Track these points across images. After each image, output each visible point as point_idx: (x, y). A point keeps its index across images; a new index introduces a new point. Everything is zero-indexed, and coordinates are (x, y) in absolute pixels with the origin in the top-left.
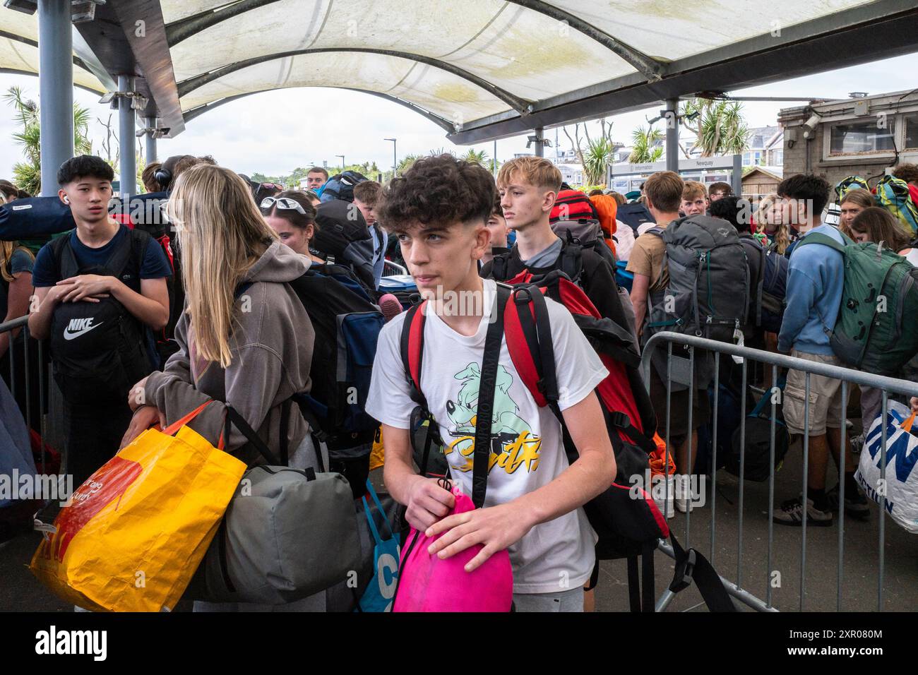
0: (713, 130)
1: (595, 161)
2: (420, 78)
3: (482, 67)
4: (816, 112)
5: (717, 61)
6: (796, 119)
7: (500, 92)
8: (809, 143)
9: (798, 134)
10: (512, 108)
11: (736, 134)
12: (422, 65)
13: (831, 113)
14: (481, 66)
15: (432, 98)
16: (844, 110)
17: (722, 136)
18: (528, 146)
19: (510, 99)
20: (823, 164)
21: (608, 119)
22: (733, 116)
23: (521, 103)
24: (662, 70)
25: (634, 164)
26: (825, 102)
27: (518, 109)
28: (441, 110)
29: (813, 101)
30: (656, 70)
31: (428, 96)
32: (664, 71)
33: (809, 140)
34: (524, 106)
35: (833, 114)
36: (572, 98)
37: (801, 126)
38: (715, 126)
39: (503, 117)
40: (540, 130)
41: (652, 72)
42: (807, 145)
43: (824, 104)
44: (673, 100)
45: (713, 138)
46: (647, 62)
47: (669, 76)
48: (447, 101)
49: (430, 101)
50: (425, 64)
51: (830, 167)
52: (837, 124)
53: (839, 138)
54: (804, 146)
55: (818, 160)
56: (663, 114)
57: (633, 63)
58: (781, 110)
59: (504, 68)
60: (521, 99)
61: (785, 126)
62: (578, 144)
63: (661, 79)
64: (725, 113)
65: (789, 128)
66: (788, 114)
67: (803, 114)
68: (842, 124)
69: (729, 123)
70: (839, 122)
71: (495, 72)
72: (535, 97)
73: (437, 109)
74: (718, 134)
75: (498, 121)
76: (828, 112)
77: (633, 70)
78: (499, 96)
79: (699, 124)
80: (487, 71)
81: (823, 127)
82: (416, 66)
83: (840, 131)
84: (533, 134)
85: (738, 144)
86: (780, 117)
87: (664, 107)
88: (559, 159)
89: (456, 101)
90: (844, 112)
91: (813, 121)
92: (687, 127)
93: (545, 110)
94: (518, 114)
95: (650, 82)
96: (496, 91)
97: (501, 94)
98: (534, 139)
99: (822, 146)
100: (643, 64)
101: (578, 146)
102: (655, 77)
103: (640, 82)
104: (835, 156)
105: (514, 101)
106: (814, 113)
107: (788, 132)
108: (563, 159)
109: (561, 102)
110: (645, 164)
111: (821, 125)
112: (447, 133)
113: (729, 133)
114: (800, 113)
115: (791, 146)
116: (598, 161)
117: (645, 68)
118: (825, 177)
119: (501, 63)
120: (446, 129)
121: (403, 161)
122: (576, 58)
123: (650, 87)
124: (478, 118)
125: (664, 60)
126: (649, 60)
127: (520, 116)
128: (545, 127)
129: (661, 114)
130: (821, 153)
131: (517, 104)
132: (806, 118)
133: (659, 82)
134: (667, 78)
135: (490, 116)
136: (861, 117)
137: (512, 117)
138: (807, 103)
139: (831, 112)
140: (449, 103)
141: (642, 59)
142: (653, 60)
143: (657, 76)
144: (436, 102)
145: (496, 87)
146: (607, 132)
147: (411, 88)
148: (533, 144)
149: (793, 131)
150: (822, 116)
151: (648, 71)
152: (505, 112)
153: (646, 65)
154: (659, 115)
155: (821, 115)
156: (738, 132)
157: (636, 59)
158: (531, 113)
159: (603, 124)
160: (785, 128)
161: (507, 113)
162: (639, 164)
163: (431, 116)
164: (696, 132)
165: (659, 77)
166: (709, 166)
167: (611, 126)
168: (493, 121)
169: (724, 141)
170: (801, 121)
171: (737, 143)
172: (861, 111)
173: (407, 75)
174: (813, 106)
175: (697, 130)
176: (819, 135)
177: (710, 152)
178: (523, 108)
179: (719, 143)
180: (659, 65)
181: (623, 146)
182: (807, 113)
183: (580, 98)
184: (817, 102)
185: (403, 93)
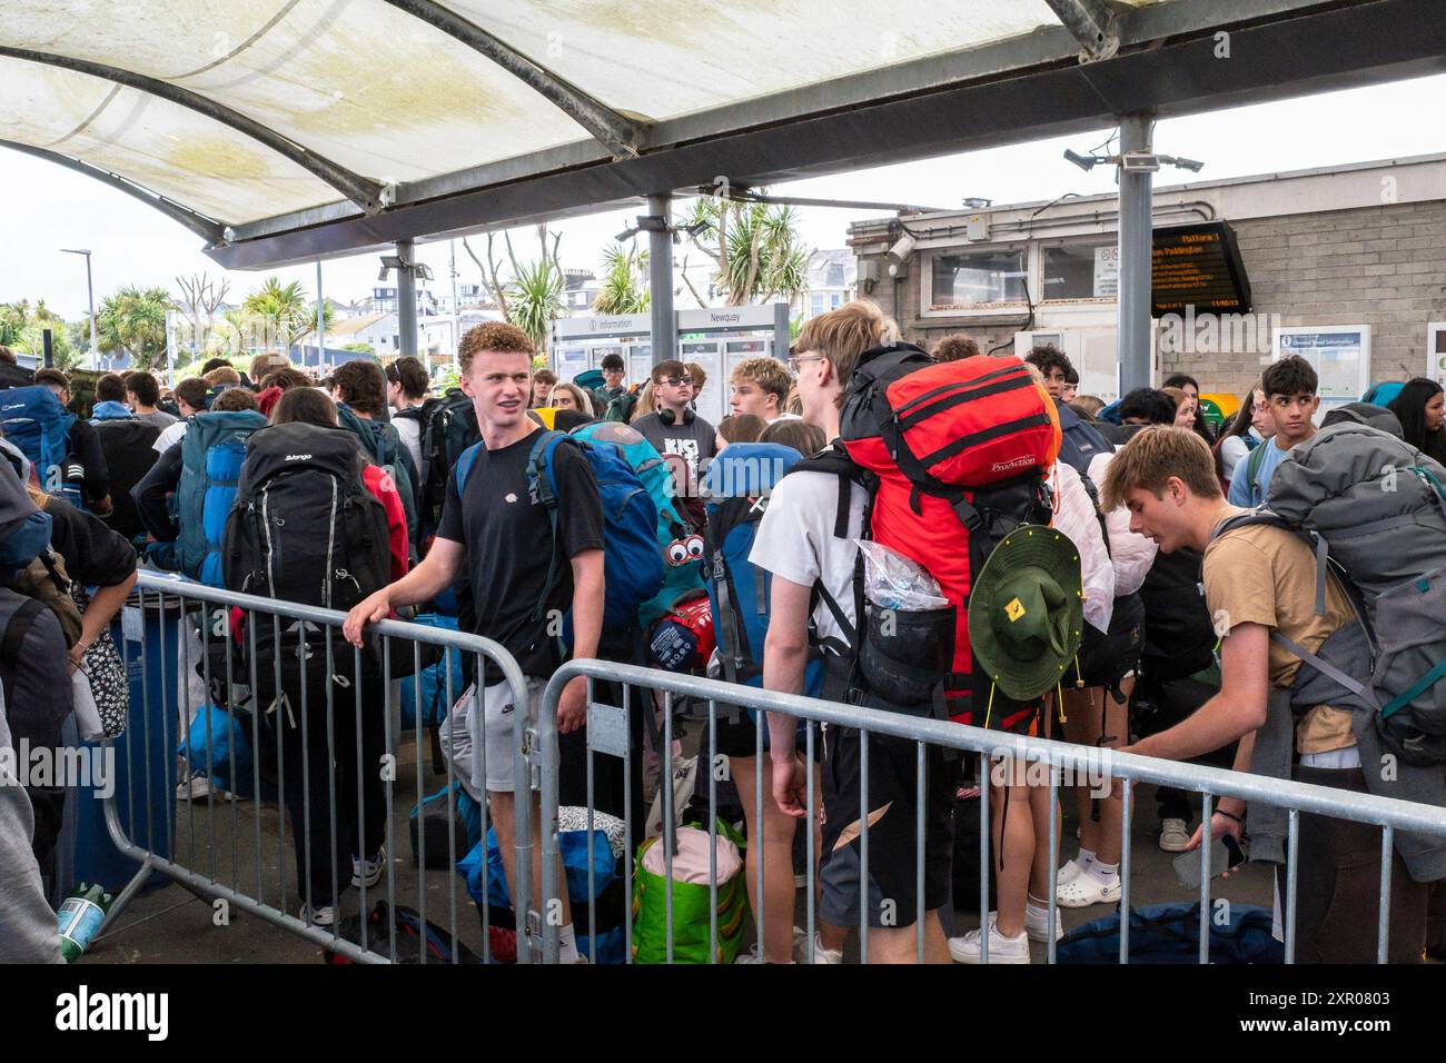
0: (746, 253)
1: (530, 308)
2: (131, 121)
3: (272, 106)
4: (909, 231)
5: (735, 128)
6: (876, 241)
7: (317, 162)
8: (899, 285)
9: (881, 269)
10: (344, 197)
11: (787, 262)
12: (130, 94)
13: (931, 234)
14: (269, 105)
15: (162, 165)
16: (951, 229)
17: (762, 264)
18: (383, 276)
19: (340, 178)
20: (920, 324)
21: (553, 226)
22: (780, 230)
23: (365, 188)
24: (637, 136)
25: (603, 316)
26: (924, 213)
27: (358, 200)
28: (187, 193)
29: (904, 211)
30: (628, 136)
31: (153, 162)
32: (642, 141)
33: (898, 281)
34: (370, 194)
35: (934, 235)
36: (469, 183)
37: (885, 254)
38: (749, 246)
39: (328, 215)
40: (405, 244)
41: (619, 140)
42: (896, 289)
43: (921, 216)
44: (662, 197)
45: (746, 268)
46: (609, 121)
47: (651, 150)
48: (200, 174)
49: (158, 172)
50: (140, 92)
51: (931, 329)
52: (943, 255)
53: (947, 277)
54: (890, 291)
55: (913, 315)
56: (644, 223)
57: (582, 121)
58: (853, 224)
59: (321, 113)
60: (364, 179)
61: (859, 253)
62: (494, 274)
63: (637, 156)
64: (767, 223)
65: (866, 257)
66: (863, 233)
67: (886, 233)
68: (950, 253)
69: (773, 242)
70: (945, 249)
71: (300, 118)
72: (390, 177)
73: (173, 189)
74: (755, 260)
75: (316, 221)
76: (926, 231)
77: (583, 134)
78: (316, 171)
79: (721, 241)
80: (285, 117)
81: (919, 258)
82: (119, 93)
83: (946, 264)
84: (393, 252)
85: (790, 280)
86: (851, 237)
87: (645, 209)
88: (468, 299)
89: (218, 176)
90: (952, 232)
91: (903, 246)
92: (700, 247)
93: (417, 203)
94: (358, 210)
95: (617, 159)
96: (307, 159)
97: (320, 165)
98: (393, 262)
99: (918, 292)
100: (602, 124)
101: (494, 278)
102: (625, 151)
103: (599, 158)
104: (939, 309)
105: (348, 183)
106: (904, 232)
107: (864, 263)
108: (475, 301)
109: (448, 188)
110: (625, 316)
111: (916, 254)
112: (205, 242)
113: (774, 261)
114: (882, 230)
115: (869, 289)
116: (535, 308)
117: (605, 130)
118: (924, 346)
119: (313, 103)
120: (201, 234)
121: (113, 300)
122: (472, 103)
123: (617, 169)
124: (274, 213)
125: (642, 119)
126: (614, 116)
127: (362, 215)
128: (416, 239)
129: (639, 223)
130: (918, 302)
131: (356, 189)
132: (892, 240)
133: (634, 161)
134: (649, 155)
135: (299, 212)
136: (978, 243)
137: (345, 215)
138: (893, 214)
139: (932, 231)
140: (201, 179)
141: (599, 113)
142: (623, 117)
143: (628, 148)
144: (172, 175)
145: (307, 150)
146: (550, 251)
147: (109, 141)
148: (393, 273)
149: (872, 263)
150: (917, 239)
151: (613, 138)
152: (331, 204)
153: (607, 127)
154: (634, 224)
155: (917, 236)
156: (789, 259)
157: (588, 113)
158: (386, 209)
159: (542, 234)
160: (859, 256)
161: (336, 206)
162: (613, 318)
163: (164, 205)
164: (716, 256)
165: (633, 150)
166: (733, 324)
167: (558, 238)
168: (306, 222)
169: (766, 275)
170: (884, 245)
171: (788, 278)
172: (977, 232)
173: (98, 112)
174: (903, 219)
175: (718, 253)
176: (913, 271)
177: (742, 295)
178: (368, 199)
179: (758, 278)
180: (634, 129)
181: (591, 278)
182: (894, 230)
183: (485, 184)
184: (910, 213)
185: (91, 151)
